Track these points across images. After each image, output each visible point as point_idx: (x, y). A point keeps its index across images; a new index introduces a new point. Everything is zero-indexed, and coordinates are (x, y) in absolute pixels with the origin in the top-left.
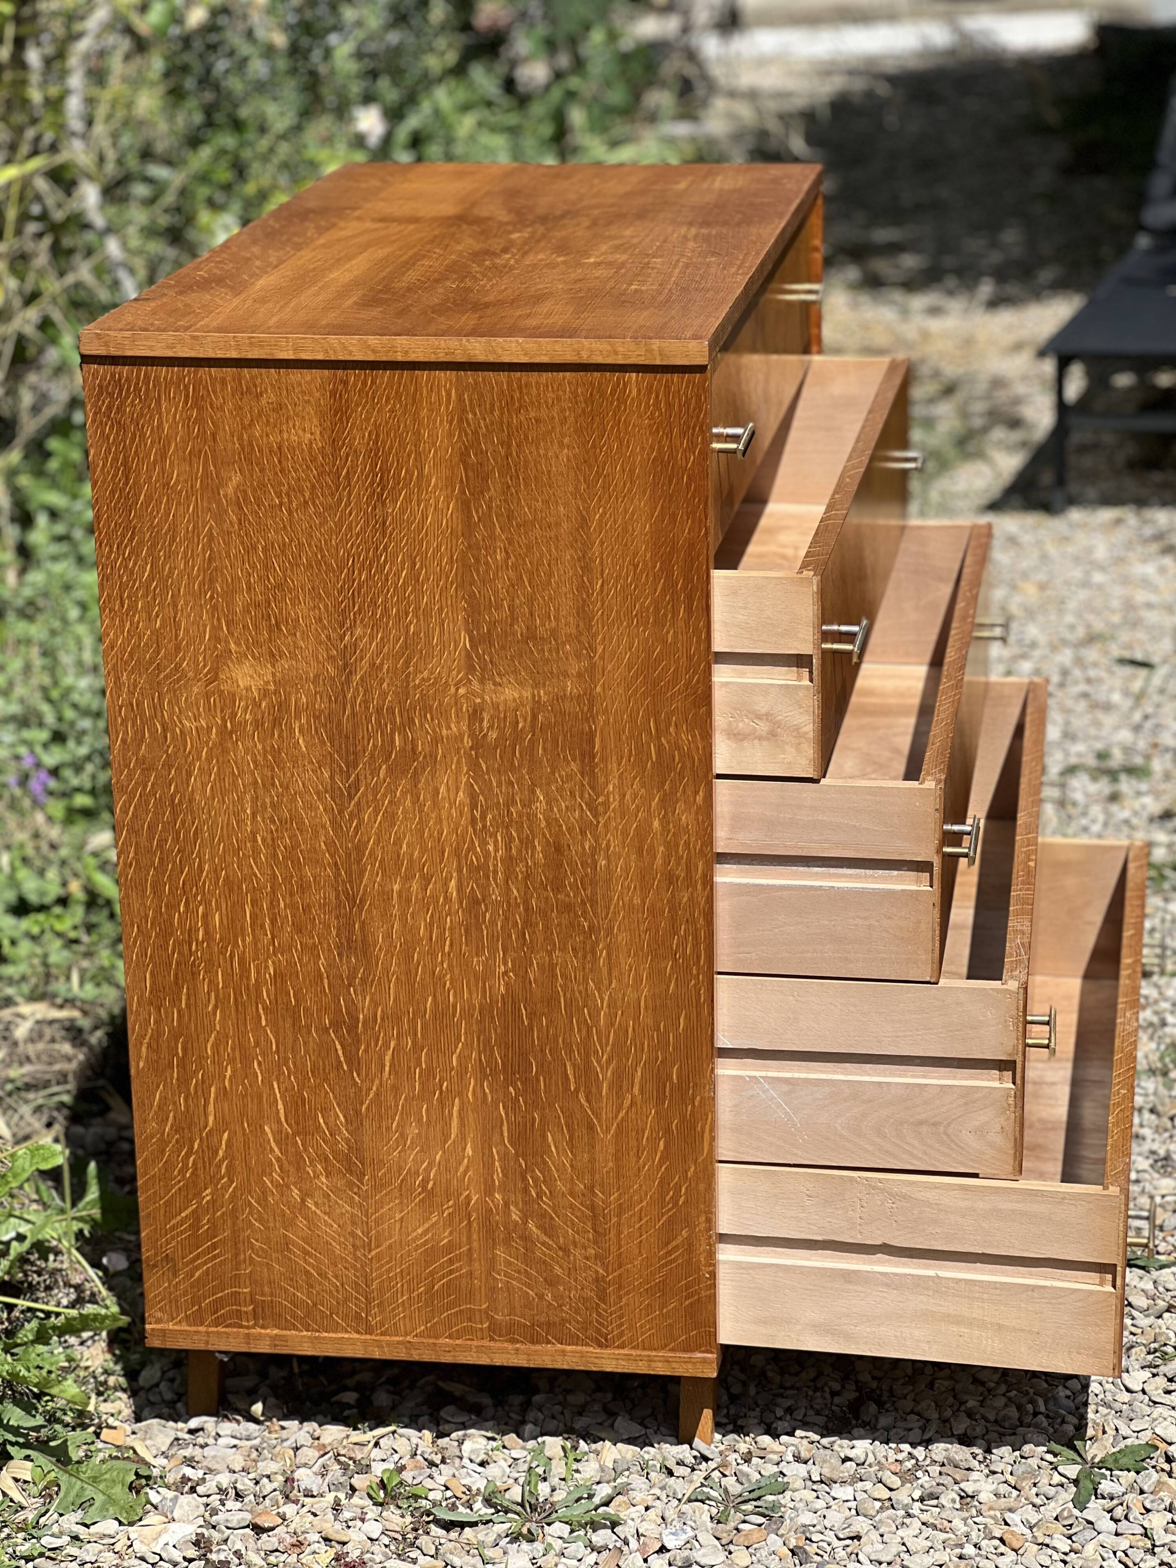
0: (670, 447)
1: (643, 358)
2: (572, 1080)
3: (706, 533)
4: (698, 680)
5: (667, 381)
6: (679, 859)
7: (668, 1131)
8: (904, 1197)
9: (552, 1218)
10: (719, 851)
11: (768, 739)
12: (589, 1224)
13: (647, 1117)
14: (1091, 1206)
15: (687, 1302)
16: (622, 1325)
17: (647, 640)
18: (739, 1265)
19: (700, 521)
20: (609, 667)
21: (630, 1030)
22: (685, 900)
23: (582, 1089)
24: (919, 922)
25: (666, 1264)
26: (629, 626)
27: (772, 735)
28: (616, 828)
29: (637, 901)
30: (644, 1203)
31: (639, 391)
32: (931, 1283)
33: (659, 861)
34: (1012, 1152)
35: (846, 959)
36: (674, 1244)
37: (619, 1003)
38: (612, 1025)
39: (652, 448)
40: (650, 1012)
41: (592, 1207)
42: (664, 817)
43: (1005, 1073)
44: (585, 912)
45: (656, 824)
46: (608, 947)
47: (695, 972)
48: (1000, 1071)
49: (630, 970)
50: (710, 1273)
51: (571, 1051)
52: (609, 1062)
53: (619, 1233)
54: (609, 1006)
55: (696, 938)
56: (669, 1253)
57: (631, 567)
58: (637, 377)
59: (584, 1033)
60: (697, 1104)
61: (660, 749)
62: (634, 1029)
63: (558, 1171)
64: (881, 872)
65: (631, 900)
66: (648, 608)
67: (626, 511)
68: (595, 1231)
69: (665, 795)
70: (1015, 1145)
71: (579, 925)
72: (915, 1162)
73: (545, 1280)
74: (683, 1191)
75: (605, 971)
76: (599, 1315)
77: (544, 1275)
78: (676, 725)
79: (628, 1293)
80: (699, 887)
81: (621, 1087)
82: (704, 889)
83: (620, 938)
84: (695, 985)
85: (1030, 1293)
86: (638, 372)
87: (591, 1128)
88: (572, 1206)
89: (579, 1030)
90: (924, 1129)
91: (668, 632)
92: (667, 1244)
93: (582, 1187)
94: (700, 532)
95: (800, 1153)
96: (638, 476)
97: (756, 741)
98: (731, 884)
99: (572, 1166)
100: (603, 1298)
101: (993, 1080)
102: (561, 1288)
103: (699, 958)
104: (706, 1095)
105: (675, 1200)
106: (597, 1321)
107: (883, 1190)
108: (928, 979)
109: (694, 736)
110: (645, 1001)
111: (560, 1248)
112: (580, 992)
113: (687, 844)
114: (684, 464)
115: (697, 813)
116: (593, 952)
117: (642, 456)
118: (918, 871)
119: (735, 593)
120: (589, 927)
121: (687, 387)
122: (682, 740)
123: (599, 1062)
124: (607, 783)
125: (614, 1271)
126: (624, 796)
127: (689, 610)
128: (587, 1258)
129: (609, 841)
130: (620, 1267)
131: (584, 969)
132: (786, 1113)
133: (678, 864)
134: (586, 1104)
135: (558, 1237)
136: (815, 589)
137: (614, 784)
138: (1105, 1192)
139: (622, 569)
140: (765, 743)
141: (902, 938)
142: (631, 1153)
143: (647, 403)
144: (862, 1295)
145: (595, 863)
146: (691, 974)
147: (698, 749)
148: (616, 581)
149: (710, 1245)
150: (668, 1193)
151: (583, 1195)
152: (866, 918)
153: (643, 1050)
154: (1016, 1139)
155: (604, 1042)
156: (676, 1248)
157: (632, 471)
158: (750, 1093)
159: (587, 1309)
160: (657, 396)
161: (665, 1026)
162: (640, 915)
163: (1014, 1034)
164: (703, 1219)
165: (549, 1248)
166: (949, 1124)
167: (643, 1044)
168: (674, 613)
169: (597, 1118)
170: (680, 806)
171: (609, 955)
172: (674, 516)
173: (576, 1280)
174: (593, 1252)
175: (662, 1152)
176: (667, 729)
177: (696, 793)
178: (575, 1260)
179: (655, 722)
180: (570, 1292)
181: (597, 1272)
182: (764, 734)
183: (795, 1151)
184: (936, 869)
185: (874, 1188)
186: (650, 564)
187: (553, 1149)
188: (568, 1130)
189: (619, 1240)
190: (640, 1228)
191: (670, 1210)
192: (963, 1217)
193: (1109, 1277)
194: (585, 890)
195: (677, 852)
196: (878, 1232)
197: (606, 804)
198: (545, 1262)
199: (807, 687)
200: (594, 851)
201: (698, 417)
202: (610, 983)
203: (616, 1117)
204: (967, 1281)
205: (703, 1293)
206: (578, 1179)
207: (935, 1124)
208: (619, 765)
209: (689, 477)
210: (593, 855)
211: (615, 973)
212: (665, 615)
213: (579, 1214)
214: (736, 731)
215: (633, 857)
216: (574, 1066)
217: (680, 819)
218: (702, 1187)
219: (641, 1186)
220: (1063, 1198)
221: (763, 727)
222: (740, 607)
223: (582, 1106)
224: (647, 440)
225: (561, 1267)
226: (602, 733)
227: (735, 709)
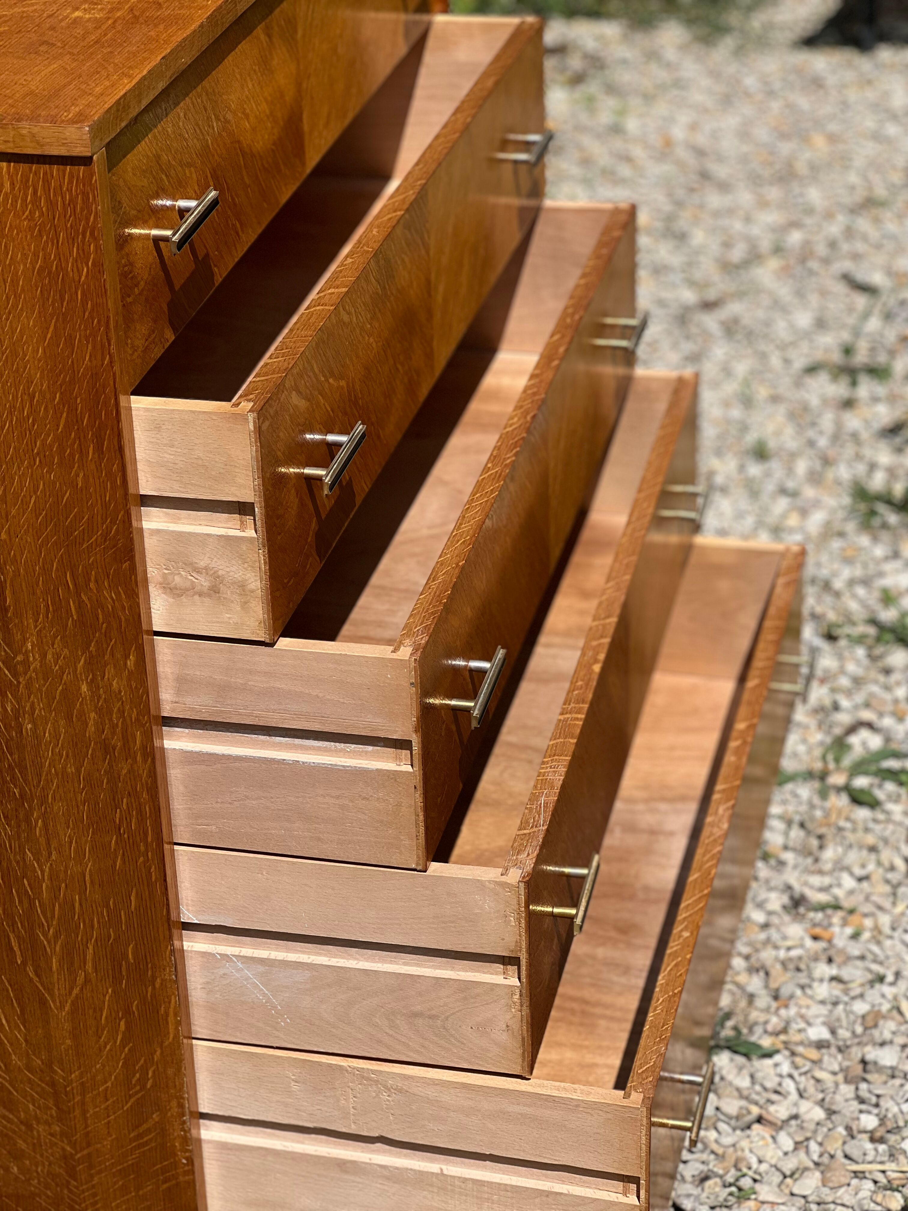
0: (57, 254)
1: (11, 145)
2: (18, 953)
3: (111, 362)
4: (117, 530)
5: (45, 173)
6: (114, 727)
7: (128, 1012)
8: (400, 1091)
9: (10, 1092)
10: (165, 715)
11: (209, 596)
12: (51, 1102)
13: (104, 996)
14: (610, 1116)
15: (165, 1186)
16: (96, 1203)
17: (54, 483)
18: (224, 1146)
19: (103, 346)
20: (13, 512)
21: (77, 905)
22: (124, 772)
23: (30, 963)
24: (399, 805)
25: (139, 1147)
26: (31, 466)
27: (214, 590)
28: (40, 690)
29: (71, 770)
30: (109, 1084)
31: (12, 184)
32: (434, 1179)
33: (91, 728)
34: (520, 1051)
35: (319, 839)
36: (145, 1126)
37: (62, 875)
38: (56, 898)
39: (36, 255)
40: (97, 886)
41: (53, 1084)
42: (92, 680)
43: (509, 967)
44: (14, 778)
45: (84, 688)
46: (44, 816)
47: (142, 848)
48: (504, 964)
49: (71, 842)
50: (187, 1159)
51: (14, 923)
52: (56, 936)
53: (84, 1112)
54: (51, 879)
55: (140, 812)
56: (140, 1136)
57: (26, 397)
58: (8, 167)
59: (26, 905)
60: (157, 985)
61: (80, 606)
62: (81, 904)
63: (11, 1044)
64: (353, 746)
65: (64, 768)
66: (51, 446)
67: (13, 331)
68: (58, 1108)
69: (91, 657)
70: (523, 1045)
71: (9, 792)
72: (411, 1054)
73: (9, 1152)
74: (150, 1074)
75: (42, 840)
76: (70, 1191)
77: (8, 1147)
78: (96, 581)
79: (100, 1172)
80: (139, 758)
81: (72, 964)
82: (145, 761)
83: (56, 808)
84: (144, 862)
85: (544, 1199)
86: (9, 161)
87: (43, 1002)
88: (30, 1081)
89: (20, 902)
90: (420, 1021)
91: (77, 475)
92: (138, 1127)
93: (40, 1063)
94: (103, 360)
95: (282, 1036)
96: (23, 290)
97: (196, 597)
98: (183, 752)
99: (26, 1041)
100: (72, 1173)
101: (497, 974)
102: (28, 1162)
103: (146, 834)
104: (167, 977)
105: (142, 1082)
106: (69, 1197)
107: (377, 1082)
108: (414, 866)
109: (118, 594)
110: (91, 876)
111: (22, 1122)
112: (18, 863)
113: (122, 712)
114: (77, 278)
115: (129, 680)
116: (28, 820)
117: (25, 265)
118: (396, 748)
119: (158, 428)
120: (20, 795)
121: (70, 182)
122: (105, 597)
123: (45, 935)
124: (25, 640)
125: (82, 1150)
126: (45, 655)
127: (99, 449)
128: (52, 1135)
129: (33, 703)
130: (89, 1145)
131: (19, 837)
132: (264, 995)
133: (114, 733)
134: (36, 979)
135: (19, 1112)
136: (251, 427)
137: (33, 643)
138: (625, 1103)
139: (15, 398)
140: (206, 600)
141: (382, 822)
142: (90, 1032)
143: (24, 200)
144: (360, 1186)
145: (20, 727)
146: (139, 850)
147: (123, 608)
148: (11, 413)
149: (185, 1131)
150: (134, 1075)
151: (42, 1071)
152: (338, 797)
153: (92, 927)
154: (523, 1039)
155: (49, 915)
156: (148, 1131)
157: (14, 283)
158: (222, 972)
159: (57, 1185)
160: (35, 192)
161: (114, 903)
162: (76, 785)
163: (516, 930)
164: (174, 1103)
165: (9, 1121)
166: (447, 1018)
167: (93, 921)
168: (83, 453)
169: (49, 994)
170: (110, 671)
171: (45, 825)
172: (70, 339)
173: (42, 1155)
174: (58, 1129)
175: (124, 1033)
176: (87, 585)
177: (127, 657)
178: (39, 1136)
179: (73, 575)
180: (37, 1167)
181: (63, 1149)
182: (205, 590)
183: (277, 1033)
184: (416, 748)
185: (368, 1079)
186: (48, 396)
187: (4, 1022)
188: (19, 1004)
189: (86, 1119)
190: (106, 1109)
191: (136, 1093)
192: (467, 1116)
193: (633, 1187)
194: (11, 755)
195: (111, 720)
196: (374, 1124)
197: (26, 663)
198: (6, 1135)
199: (252, 538)
200: (17, 714)
201: (88, 220)
202: (50, 854)
203: (70, 993)
204: (475, 1181)
205: (181, 1179)
206: (34, 1054)
207: (430, 1017)
208: (36, 621)
209: (83, 294)
210: (17, 719)
211: (54, 844)
212: (72, 455)
213: (39, 1089)
214: (172, 585)
215: (62, 722)
216: (18, 937)
217: (111, 685)
218: (170, 1072)
219: (104, 1066)
220: (577, 1106)
221: (203, 582)
222: (165, 445)
223: (31, 980)
224: (29, 245)
225: (24, 1141)
226: (12, 585)
227: (168, 560)
